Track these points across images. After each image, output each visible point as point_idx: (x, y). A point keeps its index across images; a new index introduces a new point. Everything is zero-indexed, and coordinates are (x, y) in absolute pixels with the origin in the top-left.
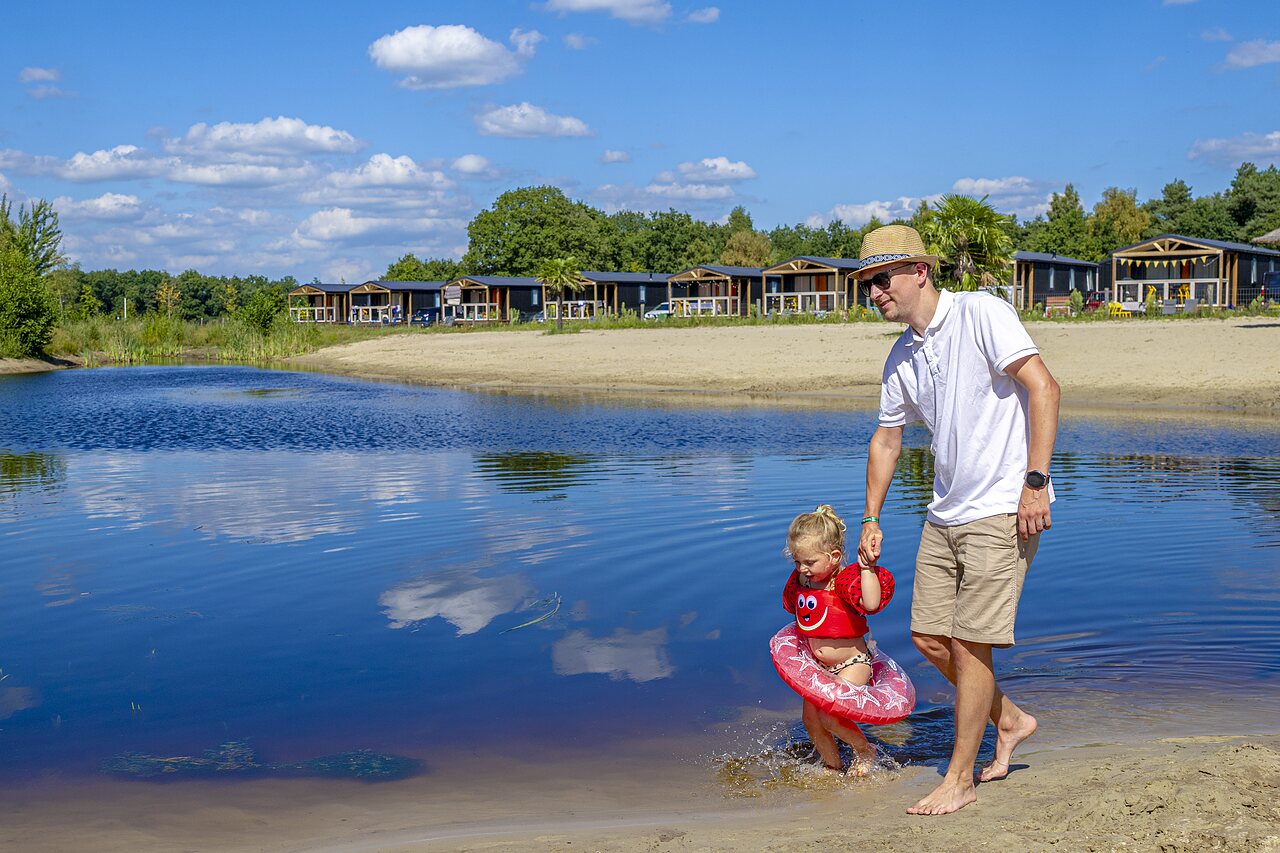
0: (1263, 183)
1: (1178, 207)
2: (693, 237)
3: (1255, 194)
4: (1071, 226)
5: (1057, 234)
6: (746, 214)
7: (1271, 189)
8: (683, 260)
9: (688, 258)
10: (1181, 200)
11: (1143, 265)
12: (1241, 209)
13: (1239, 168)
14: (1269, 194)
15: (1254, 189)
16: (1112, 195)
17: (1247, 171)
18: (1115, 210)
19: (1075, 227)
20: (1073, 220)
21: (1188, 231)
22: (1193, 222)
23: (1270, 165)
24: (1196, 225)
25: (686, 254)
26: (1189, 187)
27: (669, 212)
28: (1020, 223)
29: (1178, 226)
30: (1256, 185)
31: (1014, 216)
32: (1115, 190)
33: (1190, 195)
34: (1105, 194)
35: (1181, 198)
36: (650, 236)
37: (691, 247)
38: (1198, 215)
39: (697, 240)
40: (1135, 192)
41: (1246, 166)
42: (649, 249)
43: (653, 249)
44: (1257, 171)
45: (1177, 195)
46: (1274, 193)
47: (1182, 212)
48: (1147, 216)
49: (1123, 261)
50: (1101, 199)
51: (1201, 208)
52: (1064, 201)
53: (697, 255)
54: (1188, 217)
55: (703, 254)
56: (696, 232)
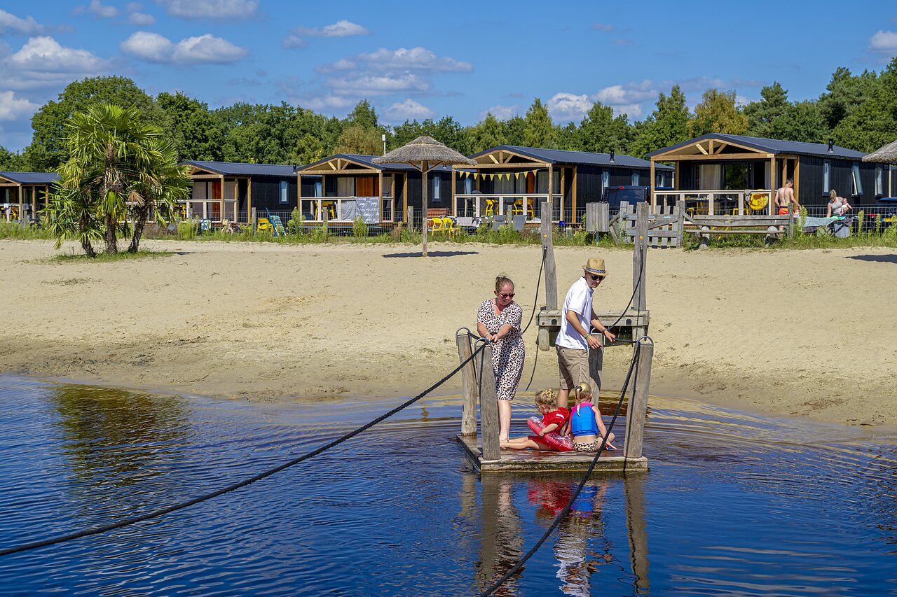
0: (853, 88)
1: (774, 110)
2: (305, 132)
3: (844, 99)
4: (672, 127)
5: (658, 135)
6: (370, 109)
7: (860, 94)
8: (293, 154)
9: (299, 153)
10: (778, 103)
11: (488, 177)
12: (834, 113)
13: (835, 72)
14: (858, 99)
15: (844, 95)
16: (712, 97)
17: (842, 75)
18: (713, 112)
19: (676, 128)
20: (673, 121)
21: (782, 134)
22: (785, 125)
23: (864, 70)
24: (789, 129)
25: (296, 149)
26: (784, 90)
27: (280, 105)
28: (631, 123)
29: (773, 130)
30: (846, 90)
31: (626, 116)
32: (714, 92)
33: (786, 98)
34: (706, 95)
35: (776, 101)
36: (259, 129)
37: (302, 143)
38: (791, 119)
39: (308, 135)
40: (734, 95)
41: (840, 70)
42: (258, 143)
43: (262, 143)
44: (852, 76)
45: (774, 98)
46: (862, 98)
47: (777, 115)
48: (746, 119)
49: (461, 173)
50: (701, 101)
51: (794, 112)
52: (670, 102)
53: (308, 150)
54: (782, 120)
55: (314, 150)
56: (307, 127)
